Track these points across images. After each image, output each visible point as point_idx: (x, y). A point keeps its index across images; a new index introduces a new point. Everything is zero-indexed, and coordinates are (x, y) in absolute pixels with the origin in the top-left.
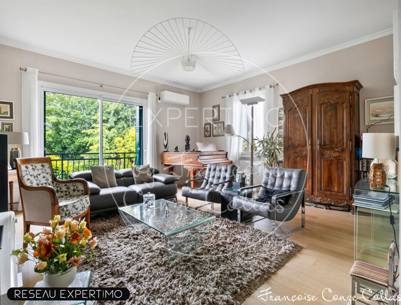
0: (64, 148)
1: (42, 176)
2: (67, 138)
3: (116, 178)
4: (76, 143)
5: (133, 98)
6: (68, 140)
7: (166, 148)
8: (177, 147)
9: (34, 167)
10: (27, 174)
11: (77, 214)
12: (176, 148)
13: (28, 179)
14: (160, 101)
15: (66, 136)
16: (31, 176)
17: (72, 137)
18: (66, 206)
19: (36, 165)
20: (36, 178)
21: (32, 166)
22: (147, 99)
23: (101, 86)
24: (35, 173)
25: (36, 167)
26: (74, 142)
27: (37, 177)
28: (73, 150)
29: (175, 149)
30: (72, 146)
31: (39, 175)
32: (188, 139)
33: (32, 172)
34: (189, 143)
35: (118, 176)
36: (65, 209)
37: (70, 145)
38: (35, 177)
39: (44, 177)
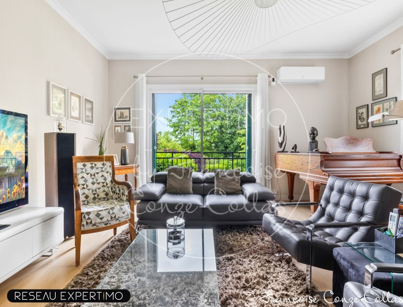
0: (226, 148)
1: (100, 174)
2: (228, 139)
3: (193, 183)
4: (234, 144)
5: (238, 85)
6: (228, 141)
7: (281, 147)
8: (296, 145)
9: (93, 165)
10: (82, 172)
11: (106, 224)
12: (295, 147)
13: (83, 177)
14: (274, 83)
15: (227, 137)
16: (88, 174)
17: (232, 137)
18: (88, 213)
19: (96, 163)
20: (93, 177)
21: (92, 164)
22: (257, 83)
23: (202, 79)
24: (94, 171)
25: (95, 165)
26: (233, 142)
27: (94, 175)
28: (232, 149)
29: (293, 149)
30: (232, 146)
31: (98, 173)
32: (314, 133)
33: (89, 170)
34: (316, 138)
35: (196, 181)
36: (87, 217)
37: (229, 145)
38: (91, 175)
39: (103, 176)
